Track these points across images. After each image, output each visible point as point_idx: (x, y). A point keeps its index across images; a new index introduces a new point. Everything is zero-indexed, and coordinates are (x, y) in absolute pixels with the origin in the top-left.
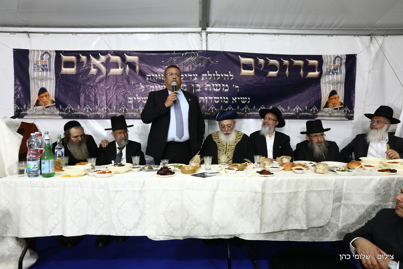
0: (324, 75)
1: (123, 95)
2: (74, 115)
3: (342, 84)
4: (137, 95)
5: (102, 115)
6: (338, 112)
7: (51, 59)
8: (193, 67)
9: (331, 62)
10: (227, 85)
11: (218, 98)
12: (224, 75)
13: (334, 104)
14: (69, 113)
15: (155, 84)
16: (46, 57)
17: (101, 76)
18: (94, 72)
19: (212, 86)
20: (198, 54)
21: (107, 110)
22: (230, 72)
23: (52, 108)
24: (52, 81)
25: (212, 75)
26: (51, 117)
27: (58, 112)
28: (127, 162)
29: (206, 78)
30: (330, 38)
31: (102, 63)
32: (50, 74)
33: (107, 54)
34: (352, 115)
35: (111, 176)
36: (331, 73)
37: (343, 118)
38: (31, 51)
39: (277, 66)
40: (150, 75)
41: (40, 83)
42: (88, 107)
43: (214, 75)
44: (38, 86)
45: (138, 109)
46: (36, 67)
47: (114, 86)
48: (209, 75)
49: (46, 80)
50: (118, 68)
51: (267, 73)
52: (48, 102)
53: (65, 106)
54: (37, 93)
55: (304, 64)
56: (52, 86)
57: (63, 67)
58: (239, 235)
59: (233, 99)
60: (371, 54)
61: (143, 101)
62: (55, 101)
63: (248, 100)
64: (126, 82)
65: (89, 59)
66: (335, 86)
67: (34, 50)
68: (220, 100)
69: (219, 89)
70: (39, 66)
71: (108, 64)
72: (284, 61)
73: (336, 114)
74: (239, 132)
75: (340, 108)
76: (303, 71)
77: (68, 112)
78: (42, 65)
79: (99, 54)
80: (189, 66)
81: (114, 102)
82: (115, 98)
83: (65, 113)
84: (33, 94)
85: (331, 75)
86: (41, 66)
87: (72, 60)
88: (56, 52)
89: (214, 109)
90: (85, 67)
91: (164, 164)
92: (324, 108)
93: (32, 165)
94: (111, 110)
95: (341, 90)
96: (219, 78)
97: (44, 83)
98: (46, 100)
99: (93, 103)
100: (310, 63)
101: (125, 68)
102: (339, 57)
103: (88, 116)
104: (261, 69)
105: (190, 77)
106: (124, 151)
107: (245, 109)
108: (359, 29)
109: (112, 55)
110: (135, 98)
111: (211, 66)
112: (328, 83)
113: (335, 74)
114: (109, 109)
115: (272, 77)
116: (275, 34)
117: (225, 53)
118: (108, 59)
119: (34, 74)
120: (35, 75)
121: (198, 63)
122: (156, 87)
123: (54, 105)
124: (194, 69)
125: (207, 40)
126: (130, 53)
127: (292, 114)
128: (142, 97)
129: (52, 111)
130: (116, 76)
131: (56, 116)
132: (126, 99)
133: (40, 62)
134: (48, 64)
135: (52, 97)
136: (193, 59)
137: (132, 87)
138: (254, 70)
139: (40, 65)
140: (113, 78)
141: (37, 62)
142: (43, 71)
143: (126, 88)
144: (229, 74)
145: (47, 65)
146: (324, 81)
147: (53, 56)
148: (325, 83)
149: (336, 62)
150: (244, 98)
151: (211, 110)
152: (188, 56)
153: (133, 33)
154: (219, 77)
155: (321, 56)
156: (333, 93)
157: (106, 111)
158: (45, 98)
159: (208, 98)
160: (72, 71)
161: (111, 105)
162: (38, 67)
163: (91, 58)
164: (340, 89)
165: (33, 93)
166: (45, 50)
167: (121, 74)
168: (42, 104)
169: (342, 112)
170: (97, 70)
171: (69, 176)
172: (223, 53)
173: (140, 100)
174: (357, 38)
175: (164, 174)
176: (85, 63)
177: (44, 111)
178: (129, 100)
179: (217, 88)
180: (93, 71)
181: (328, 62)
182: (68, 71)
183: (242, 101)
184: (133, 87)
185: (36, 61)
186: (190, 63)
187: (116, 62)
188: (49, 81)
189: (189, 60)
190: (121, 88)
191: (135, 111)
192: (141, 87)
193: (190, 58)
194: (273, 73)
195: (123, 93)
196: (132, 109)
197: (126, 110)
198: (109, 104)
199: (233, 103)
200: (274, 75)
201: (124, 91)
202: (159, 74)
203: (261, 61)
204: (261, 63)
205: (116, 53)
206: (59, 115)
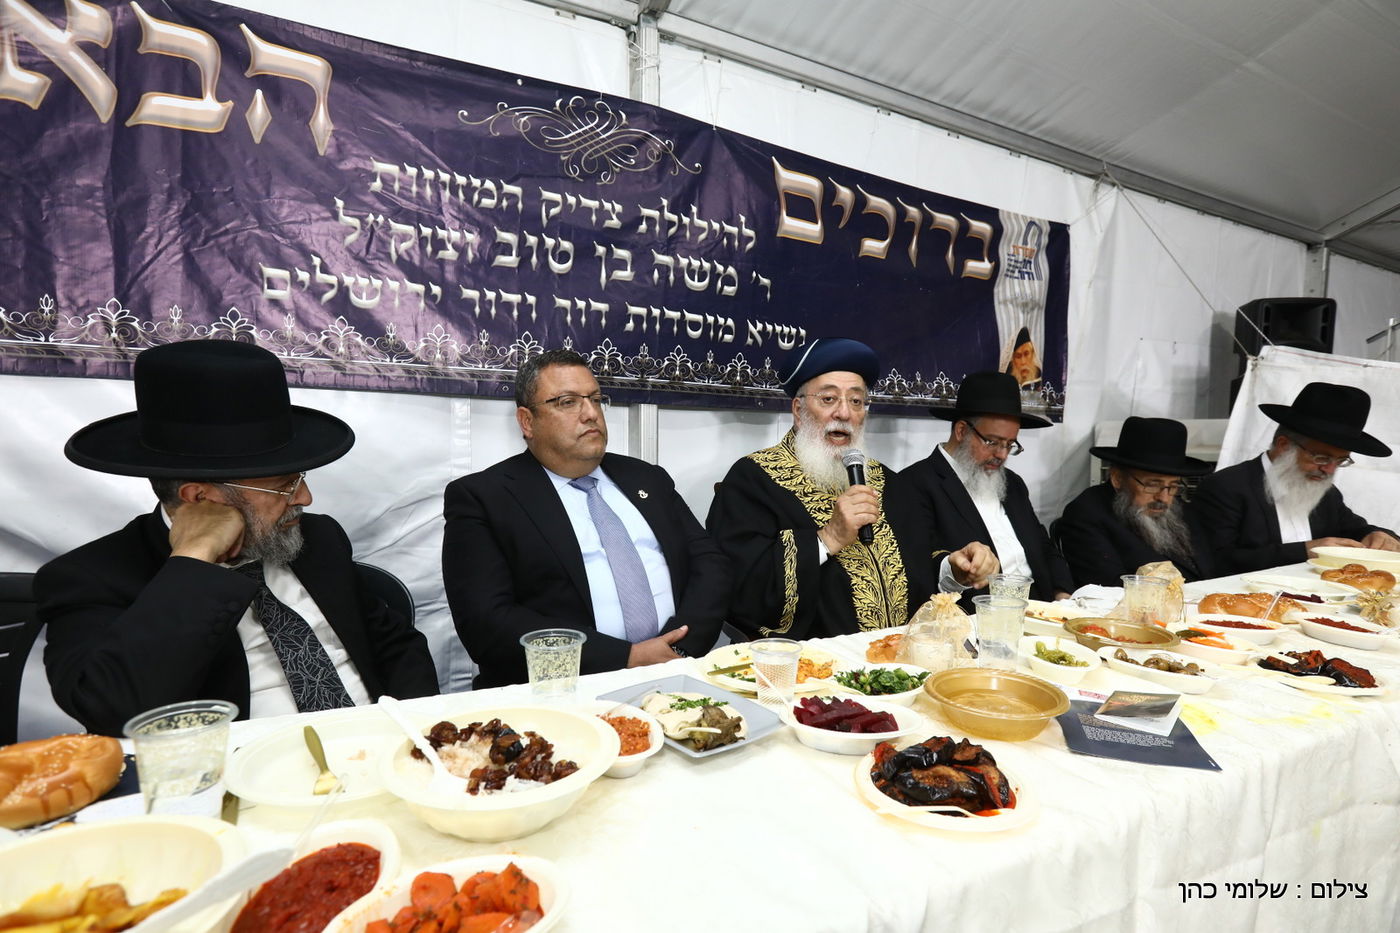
0: (1003, 276)
1: (231, 250)
4: (317, 260)
5: (91, 354)
6: (1032, 397)
9: (1018, 235)
10: (731, 271)
11: (699, 318)
12: (721, 227)
13: (1024, 371)
18: (27, 90)
19: (677, 263)
20: (624, 116)
21: (124, 327)
22: (742, 220)
25: (680, 219)
29: (657, 229)
30: (1014, 159)
31: (90, 49)
34: (1059, 407)
36: (1017, 273)
39: (887, 223)
40: (392, 170)
43: (686, 220)
45: (324, 337)
47: (171, 193)
48: (669, 216)
50: (199, 95)
51: (858, 245)
55: (959, 229)
59: (751, 327)
61: (353, 297)
63: (798, 338)
66: (1029, 317)
68: (706, 327)
69: (704, 280)
71: (132, 64)
72: (908, 210)
75: (1036, 383)
76: (954, 253)
80: (588, 160)
81: (169, 287)
82: (176, 263)
85: (1017, 278)
89: (683, 364)
95: (1038, 328)
96: (703, 236)
100: (974, 229)
101: (244, 104)
102: (1034, 223)
104: (841, 225)
105: (589, 210)
108: (1081, 151)
109: (158, 15)
110: (304, 276)
111: (675, 182)
112: (1012, 303)
113: (1026, 276)
114: (134, 324)
115: (872, 261)
117: (726, 137)
121: (625, 154)
122: (426, 231)
124: (605, 177)
126: (277, 32)
127: (929, 398)
128: (348, 274)
130: (182, 139)
136: (603, 132)
137: (285, 213)
138: (820, 222)
140: (165, 146)
143: (248, 214)
144: (739, 226)
146: (1001, 298)
148: (1005, 302)
149: (1029, 240)
150: (786, 330)
151: (672, 366)
152: (583, 113)
154: (702, 230)
155: (997, 212)
156: (1024, 336)
157: (114, 335)
159: (663, 314)
167: (218, 133)
169: (1038, 399)
170: (47, 80)
172: (717, 135)
173: (332, 286)
174: (1069, 177)
178: (269, 280)
179: (696, 277)
180: (20, 83)
181: (1011, 233)
183: (780, 340)
184: (292, 214)
186: (591, 146)
187: (187, 62)
189: (585, 132)
190: (220, 212)
191: (307, 344)
192: (341, 223)
193: (592, 125)
194: (874, 247)
195: (230, 237)
196: (289, 334)
197: (252, 336)
198: (136, 298)
199: (748, 345)
200: (879, 254)
201: (236, 230)
202: (445, 171)
203: (845, 193)
204: (843, 201)
205: (183, 10)
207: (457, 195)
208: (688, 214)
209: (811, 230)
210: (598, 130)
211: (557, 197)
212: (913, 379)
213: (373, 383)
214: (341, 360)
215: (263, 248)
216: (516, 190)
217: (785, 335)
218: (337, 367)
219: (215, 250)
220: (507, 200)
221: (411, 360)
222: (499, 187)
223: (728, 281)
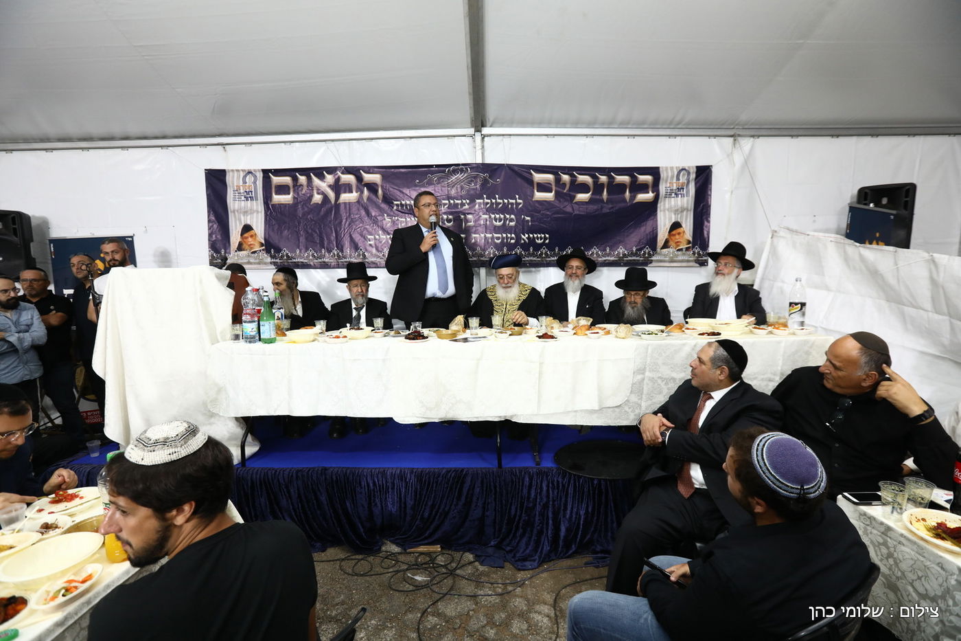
0: (663, 198)
1: (360, 232)
3: (689, 212)
4: (380, 232)
5: (332, 263)
6: (684, 254)
7: (257, 183)
8: (462, 188)
9: (672, 177)
10: (512, 216)
11: (500, 235)
12: (508, 201)
13: (678, 242)
14: (284, 260)
15: (407, 215)
17: (328, 206)
18: (319, 199)
19: (490, 217)
20: (469, 169)
21: (338, 255)
22: (517, 196)
24: (260, 214)
25: (491, 201)
26: (260, 267)
27: (269, 260)
28: (367, 326)
29: (482, 206)
30: (672, 140)
31: (330, 186)
32: (257, 205)
33: (336, 172)
35: (347, 342)
36: (673, 195)
37: (691, 264)
38: (229, 172)
39: (589, 186)
40: (399, 203)
41: (242, 218)
42: (311, 251)
43: (494, 201)
46: (237, 194)
47: (346, 219)
48: (486, 201)
49: (251, 213)
50: (352, 192)
51: (574, 197)
52: (254, 245)
53: (278, 250)
55: (632, 181)
56: (260, 221)
57: (274, 194)
58: (512, 416)
59: (523, 236)
60: (734, 165)
62: (264, 243)
63: (545, 238)
64: (363, 212)
65: (309, 179)
66: (679, 216)
67: (233, 170)
68: (503, 238)
69: (501, 221)
70: (240, 193)
71: (338, 187)
72: (600, 178)
73: (680, 258)
74: (525, 285)
75: (686, 248)
76: (630, 192)
77: (282, 258)
78: (245, 191)
79: (325, 172)
80: (457, 187)
81: (347, 243)
82: (348, 237)
83: (279, 260)
84: (234, 235)
85: (673, 197)
86: (244, 193)
87: (286, 182)
88: (264, 171)
89: (494, 252)
90: (306, 192)
91: (415, 327)
92: (661, 249)
93: (249, 328)
94: (343, 254)
95: (688, 220)
96: (500, 206)
97: (249, 217)
98: (252, 243)
99: (318, 246)
100: (641, 179)
101: (362, 192)
102: (685, 169)
103: (312, 264)
104: (565, 191)
105: (458, 204)
106: (363, 313)
107: (542, 253)
108: (716, 127)
109: (343, 173)
110: (377, 237)
111: (489, 188)
112: (668, 210)
113: (680, 196)
114: (340, 254)
115: (581, 203)
116: (587, 135)
117: (510, 167)
118: (338, 180)
119: (234, 206)
120: (236, 207)
121: (470, 182)
122: (408, 219)
123: (263, 250)
124: (463, 192)
125: (483, 147)
126: (369, 170)
127: (612, 259)
129: (261, 258)
130: (348, 205)
131: (266, 265)
132: (364, 238)
133: (241, 188)
134: (253, 190)
135: (260, 237)
136: (462, 176)
137: (372, 220)
138: (553, 192)
139: (242, 191)
140: (345, 207)
141: (238, 187)
142: (247, 200)
143: (363, 222)
145: (252, 192)
146: (662, 208)
147: (260, 177)
148: (664, 211)
149: (681, 178)
150: (539, 236)
151: (490, 253)
152: (455, 172)
154: (501, 203)
155: (658, 168)
156: (676, 226)
157: (336, 257)
158: (250, 239)
159: (485, 236)
160: (287, 198)
161: (342, 247)
163: (313, 179)
164: (686, 219)
165: (234, 232)
166: (248, 170)
167: (357, 201)
168: (246, 248)
170: (322, 196)
171: (294, 342)
172: (507, 168)
173: (384, 239)
174: (713, 140)
175: (414, 339)
176: (305, 187)
178: (369, 239)
179: (498, 221)
180: (317, 198)
181: (668, 177)
182: (281, 200)
183: (536, 240)
184: (374, 220)
185: (236, 186)
186: (458, 182)
187: (349, 184)
188: (255, 214)
189: (456, 178)
190: (357, 223)
191: (379, 256)
192: (386, 221)
193: (458, 175)
194: (582, 197)
195: (360, 229)
196: (374, 253)
197: (365, 255)
198: (340, 246)
199: (522, 243)
200: (585, 199)
201: (362, 227)
203: (566, 178)
204: (565, 180)
205: (348, 170)
206: (271, 263)
208: (496, 199)
209: (549, 196)
211: (447, 202)
212: (605, 250)
215: (368, 231)
217: (539, 238)
219: (357, 232)
223: (511, 220)
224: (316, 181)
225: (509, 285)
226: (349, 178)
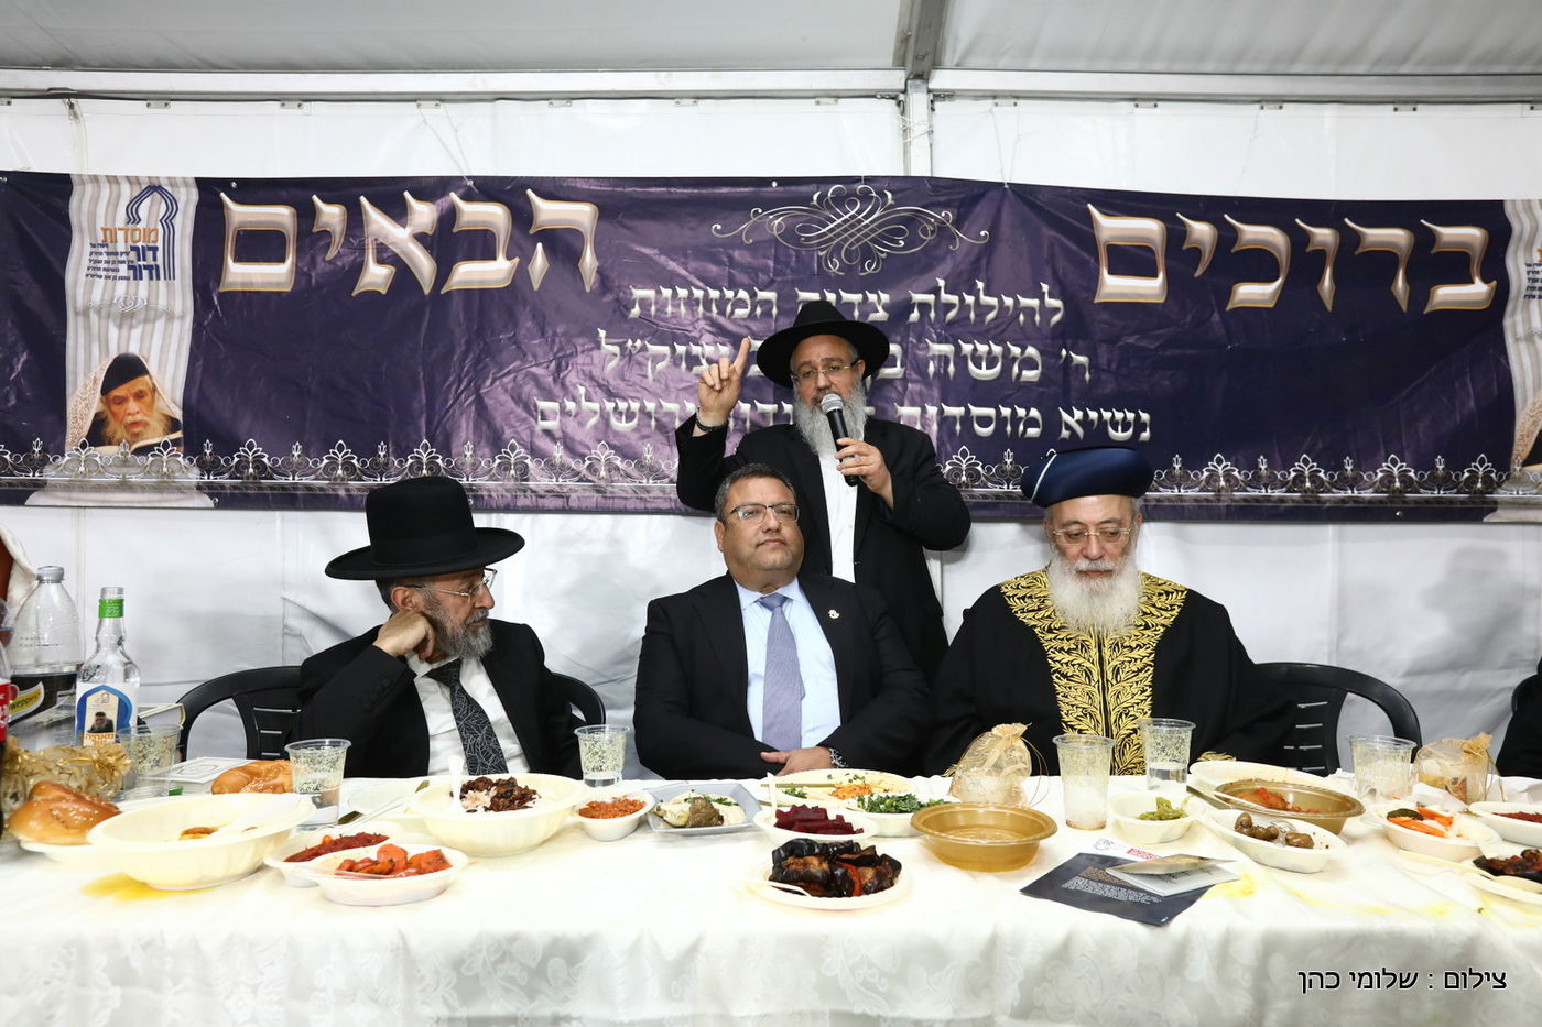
0: (1521, 301)
1: (513, 388)
2: (272, 487)
4: (582, 392)
7: (178, 221)
8: (864, 254)
10: (1031, 351)
11: (991, 412)
12: (1017, 302)
14: (248, 478)
16: (151, 210)
17: (408, 304)
18: (380, 280)
19: (958, 350)
20: (889, 195)
21: (433, 463)
22: (1045, 287)
23: (165, 457)
24: (177, 324)
25: (962, 299)
26: (158, 501)
27: (194, 476)
29: (933, 315)
31: (421, 238)
32: (170, 292)
33: (444, 193)
38: (83, 183)
39: (1275, 259)
40: (649, 293)
41: (113, 332)
42: (340, 448)
43: (970, 299)
44: (103, 343)
45: (588, 462)
46: (104, 257)
47: (469, 344)
49: (146, 321)
50: (494, 258)
51: (1228, 294)
52: (146, 424)
53: (228, 444)
54: (95, 380)
55: (1415, 244)
56: (173, 347)
57: (230, 260)
59: (1065, 416)
61: (613, 422)
62: (181, 419)
63: (1140, 426)
64: (527, 325)
65: (355, 220)
67: (95, 179)
69: (995, 366)
70: (116, 254)
71: (449, 243)
72: (1313, 233)
76: (1408, 279)
77: (242, 473)
78: (133, 248)
79: (407, 194)
80: (847, 252)
81: (464, 424)
82: (469, 405)
83: (231, 477)
84: (80, 389)
86: (127, 254)
87: (274, 224)
88: (202, 184)
89: (971, 467)
90: (339, 255)
92: (1528, 462)
94: (449, 463)
96: (991, 315)
97: (136, 333)
98: (139, 417)
99: (368, 432)
100: (1445, 239)
101: (527, 258)
103: (342, 493)
104: (1199, 273)
105: (850, 305)
109: (468, 197)
110: (571, 405)
114: (439, 461)
115: (1251, 313)
116: (1261, 100)
117: (1026, 195)
118: (449, 217)
119: (89, 293)
120: (97, 297)
121: (892, 237)
122: (680, 349)
123: (175, 442)
124: (870, 266)
125: (932, 131)
126: (555, 189)
127: (1368, 494)
128: (610, 401)
129: (165, 470)
130: (479, 297)
131: (180, 496)
132: (526, 408)
133: (120, 235)
134: (160, 244)
135: (168, 401)
136: (866, 217)
137: (555, 350)
139: (121, 247)
140: (468, 306)
141: (110, 233)
142: (137, 276)
143: (525, 355)
144: (1041, 297)
145: (155, 249)
147: (187, 203)
148: (1528, 338)
150: (1119, 416)
152: (841, 200)
153: (571, 97)
154: (991, 308)
155: (1499, 205)
158: (133, 406)
159: (941, 411)
160: (273, 275)
161: (448, 438)
162: (112, 258)
163: (367, 213)
165: (81, 380)
166: (149, 178)
167: (507, 287)
168: (117, 437)
170: (394, 269)
172: (1009, 192)
173: (595, 414)
176: (338, 238)
177: (124, 470)
178: (542, 413)
179: (984, 364)
180: (376, 276)
181: (1533, 232)
182: (254, 280)
183: (1110, 429)
184: (561, 349)
185: (105, 230)
186: (853, 235)
187: (486, 232)
188: (160, 324)
189: (846, 221)
190: (505, 356)
191: (573, 470)
192: (602, 351)
193: (853, 212)
194: (1254, 293)
195: (512, 376)
196: (558, 461)
197: (527, 465)
198: (440, 438)
199: (1064, 439)
200: (1263, 301)
201: (517, 370)
202: (698, 288)
203: (1201, 230)
204: (1199, 241)
205: (486, 189)
206: (199, 488)
207: (710, 310)
208: (973, 291)
209: (1149, 288)
210: (860, 217)
212: (1340, 467)
213: (630, 505)
214: (602, 483)
215: (538, 385)
216: (771, 295)
217: (1117, 423)
218: (598, 491)
219: (500, 389)
220: (761, 307)
221: (667, 480)
222: (753, 295)
223: (1029, 363)
224: (377, 221)
225: (1106, 564)
226: (492, 215)
